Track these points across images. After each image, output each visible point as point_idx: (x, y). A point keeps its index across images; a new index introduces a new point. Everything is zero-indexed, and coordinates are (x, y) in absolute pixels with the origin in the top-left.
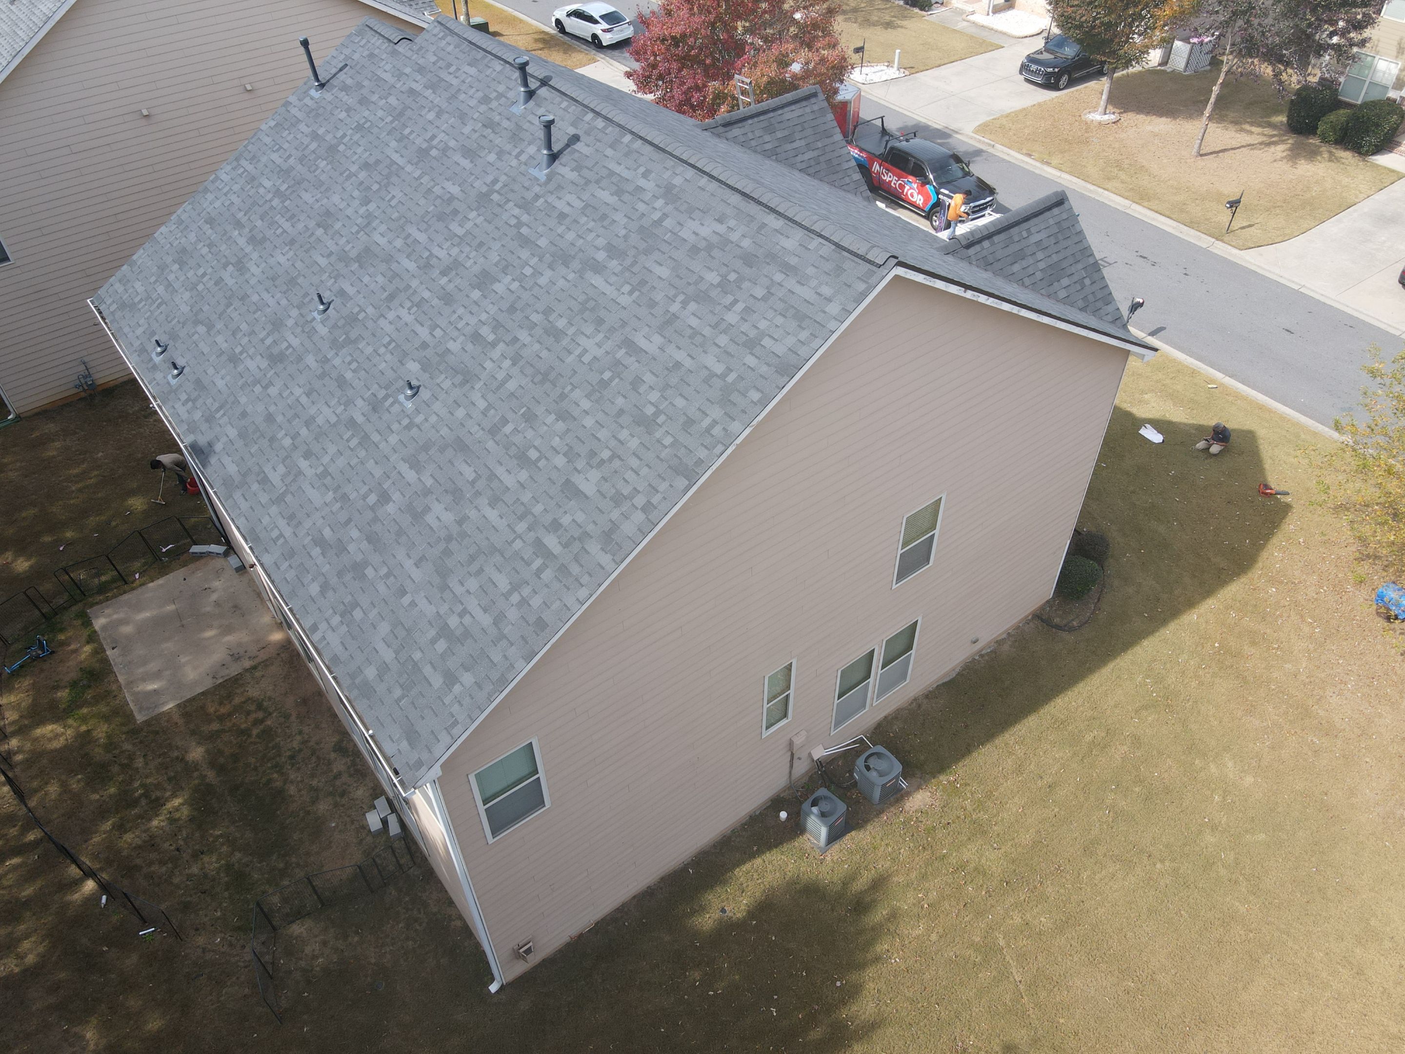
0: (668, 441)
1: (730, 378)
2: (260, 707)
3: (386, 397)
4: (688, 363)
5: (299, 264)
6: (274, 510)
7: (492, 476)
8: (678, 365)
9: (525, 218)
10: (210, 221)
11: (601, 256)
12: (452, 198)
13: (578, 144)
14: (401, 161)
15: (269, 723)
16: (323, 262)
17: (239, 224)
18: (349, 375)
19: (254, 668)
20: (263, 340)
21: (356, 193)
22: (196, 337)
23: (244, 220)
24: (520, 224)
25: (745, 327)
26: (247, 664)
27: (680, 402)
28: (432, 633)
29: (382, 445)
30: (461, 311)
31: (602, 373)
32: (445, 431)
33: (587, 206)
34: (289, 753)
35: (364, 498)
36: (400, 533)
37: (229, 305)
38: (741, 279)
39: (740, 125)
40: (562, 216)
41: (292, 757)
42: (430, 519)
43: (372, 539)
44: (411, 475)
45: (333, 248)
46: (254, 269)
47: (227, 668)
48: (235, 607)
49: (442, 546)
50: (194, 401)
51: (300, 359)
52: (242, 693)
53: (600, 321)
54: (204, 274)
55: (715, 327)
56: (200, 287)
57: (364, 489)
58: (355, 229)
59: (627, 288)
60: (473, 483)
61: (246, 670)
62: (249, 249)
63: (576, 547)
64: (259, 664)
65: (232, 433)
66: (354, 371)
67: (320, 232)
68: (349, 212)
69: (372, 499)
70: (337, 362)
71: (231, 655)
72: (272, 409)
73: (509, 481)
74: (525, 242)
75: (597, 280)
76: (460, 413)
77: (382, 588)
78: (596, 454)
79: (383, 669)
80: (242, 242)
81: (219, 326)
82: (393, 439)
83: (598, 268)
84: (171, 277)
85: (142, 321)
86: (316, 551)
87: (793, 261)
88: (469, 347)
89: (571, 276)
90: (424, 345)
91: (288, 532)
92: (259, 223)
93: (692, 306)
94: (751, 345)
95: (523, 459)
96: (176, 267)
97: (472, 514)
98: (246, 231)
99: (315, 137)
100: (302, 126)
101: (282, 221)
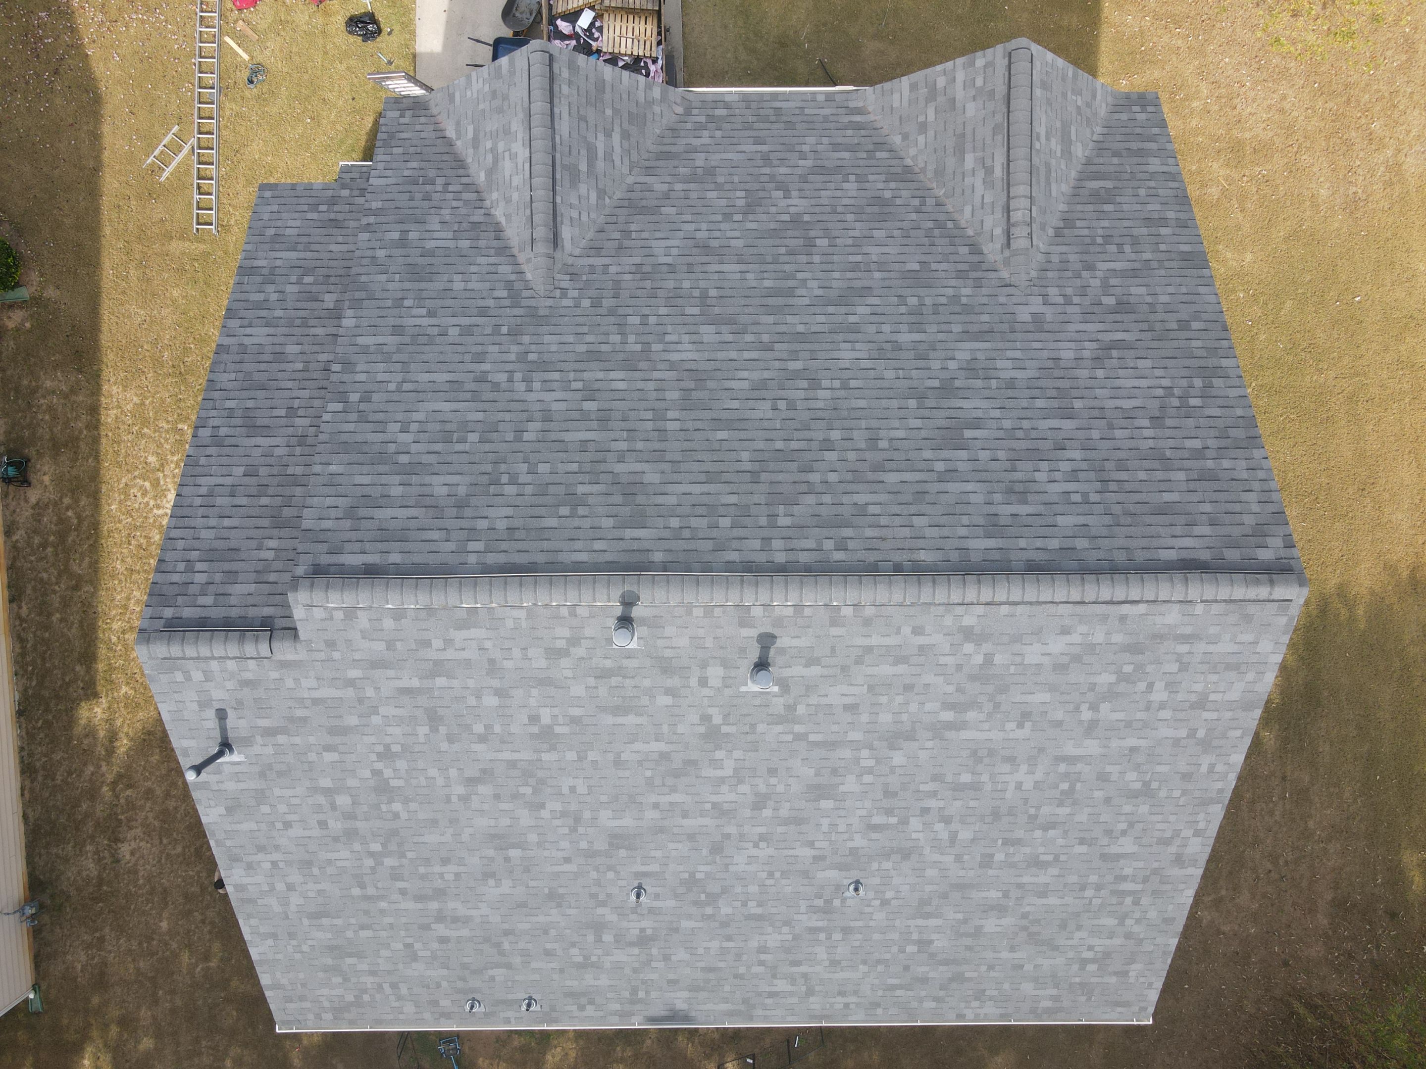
0: (1177, 793)
1: (1201, 734)
4: (1143, 743)
7: (1020, 886)
8: (1133, 750)
9: (798, 728)
11: (948, 716)
12: (664, 756)
13: (778, 640)
14: (525, 755)
16: (571, 868)
17: (372, 898)
22: (500, 978)
23: (372, 892)
24: (799, 737)
25: (1180, 697)
28: (1075, 967)
29: (872, 923)
31: (1057, 787)
33: (871, 688)
36: (969, 948)
37: (498, 945)
38: (1139, 668)
39: (559, 219)
40: (851, 708)
44: (933, 922)
45: (560, 854)
50: (591, 1003)
53: (1011, 760)
54: (408, 945)
55: (1148, 709)
56: (424, 954)
57: (895, 949)
59: (1012, 725)
62: (433, 905)
66: (759, 906)
67: (514, 853)
69: (911, 949)
72: (701, 964)
74: (832, 745)
75: (965, 734)
76: (930, 873)
78: (1112, 831)
79: (1056, 999)
80: (409, 905)
81: (516, 960)
84: (363, 967)
85: (396, 1004)
87: (1188, 630)
88: (874, 836)
89: (930, 744)
90: (816, 859)
92: (402, 885)
93: (1105, 707)
94: (1201, 704)
96: (351, 960)
98: (396, 897)
99: (328, 792)
100: (277, 792)
101: (437, 869)
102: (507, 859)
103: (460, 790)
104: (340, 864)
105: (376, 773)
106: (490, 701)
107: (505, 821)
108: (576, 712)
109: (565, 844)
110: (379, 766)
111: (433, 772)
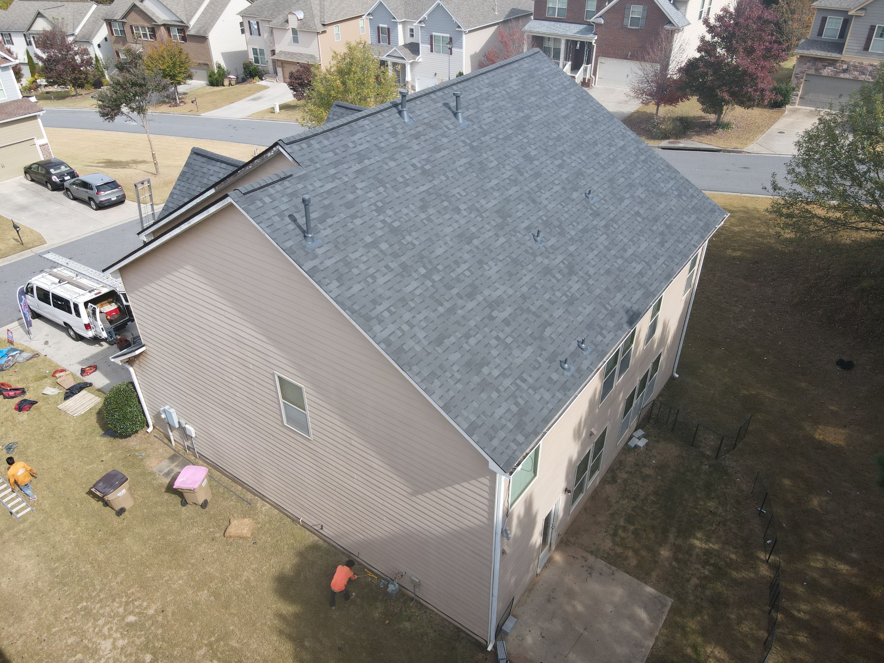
0: (602, 118)
2: (615, 534)
3: (591, 209)
5: (501, 257)
6: (654, 267)
10: (439, 341)
15: (622, 523)
16: (502, 240)
17: (452, 310)
18: (580, 227)
19: (592, 553)
20: (558, 281)
21: (447, 216)
22: (554, 336)
23: (447, 305)
24: (496, 137)
26: (591, 559)
27: (588, 111)
28: (681, 201)
29: (615, 213)
30: (545, 171)
32: (606, 186)
33: (492, 112)
34: (633, 502)
35: (640, 223)
37: (528, 310)
40: (496, 121)
41: (634, 499)
42: (643, 196)
43: (656, 220)
44: (627, 202)
46: (498, 293)
47: (602, 570)
48: (549, 601)
49: (651, 193)
50: (602, 329)
51: (571, 255)
52: (613, 550)
54: (497, 338)
56: (509, 340)
57: (636, 222)
58: (479, 219)
60: (626, 179)
61: (597, 556)
62: (480, 298)
63: (642, 151)
64: (587, 551)
65: (619, 296)
66: (578, 224)
67: (476, 242)
68: (463, 221)
69: (640, 219)
70: (573, 233)
71: (591, 574)
72: (602, 271)
73: (623, 167)
74: (508, 137)
77: (672, 218)
80: (471, 305)
81: (546, 316)
82: (612, 208)
83: (528, 117)
84: (496, 373)
85: (537, 397)
86: (667, 245)
90: (563, 188)
91: (662, 259)
92: (454, 291)
95: (614, 161)
96: (485, 370)
97: (637, 181)
98: (460, 302)
99: (374, 244)
100: (353, 256)
101: (459, 271)
102: (477, 247)
103: (423, 216)
104: (418, 292)
105: (383, 221)
106: (392, 164)
107: (456, 226)
108: (424, 156)
109: (487, 227)
110: (381, 217)
111: (405, 211)
